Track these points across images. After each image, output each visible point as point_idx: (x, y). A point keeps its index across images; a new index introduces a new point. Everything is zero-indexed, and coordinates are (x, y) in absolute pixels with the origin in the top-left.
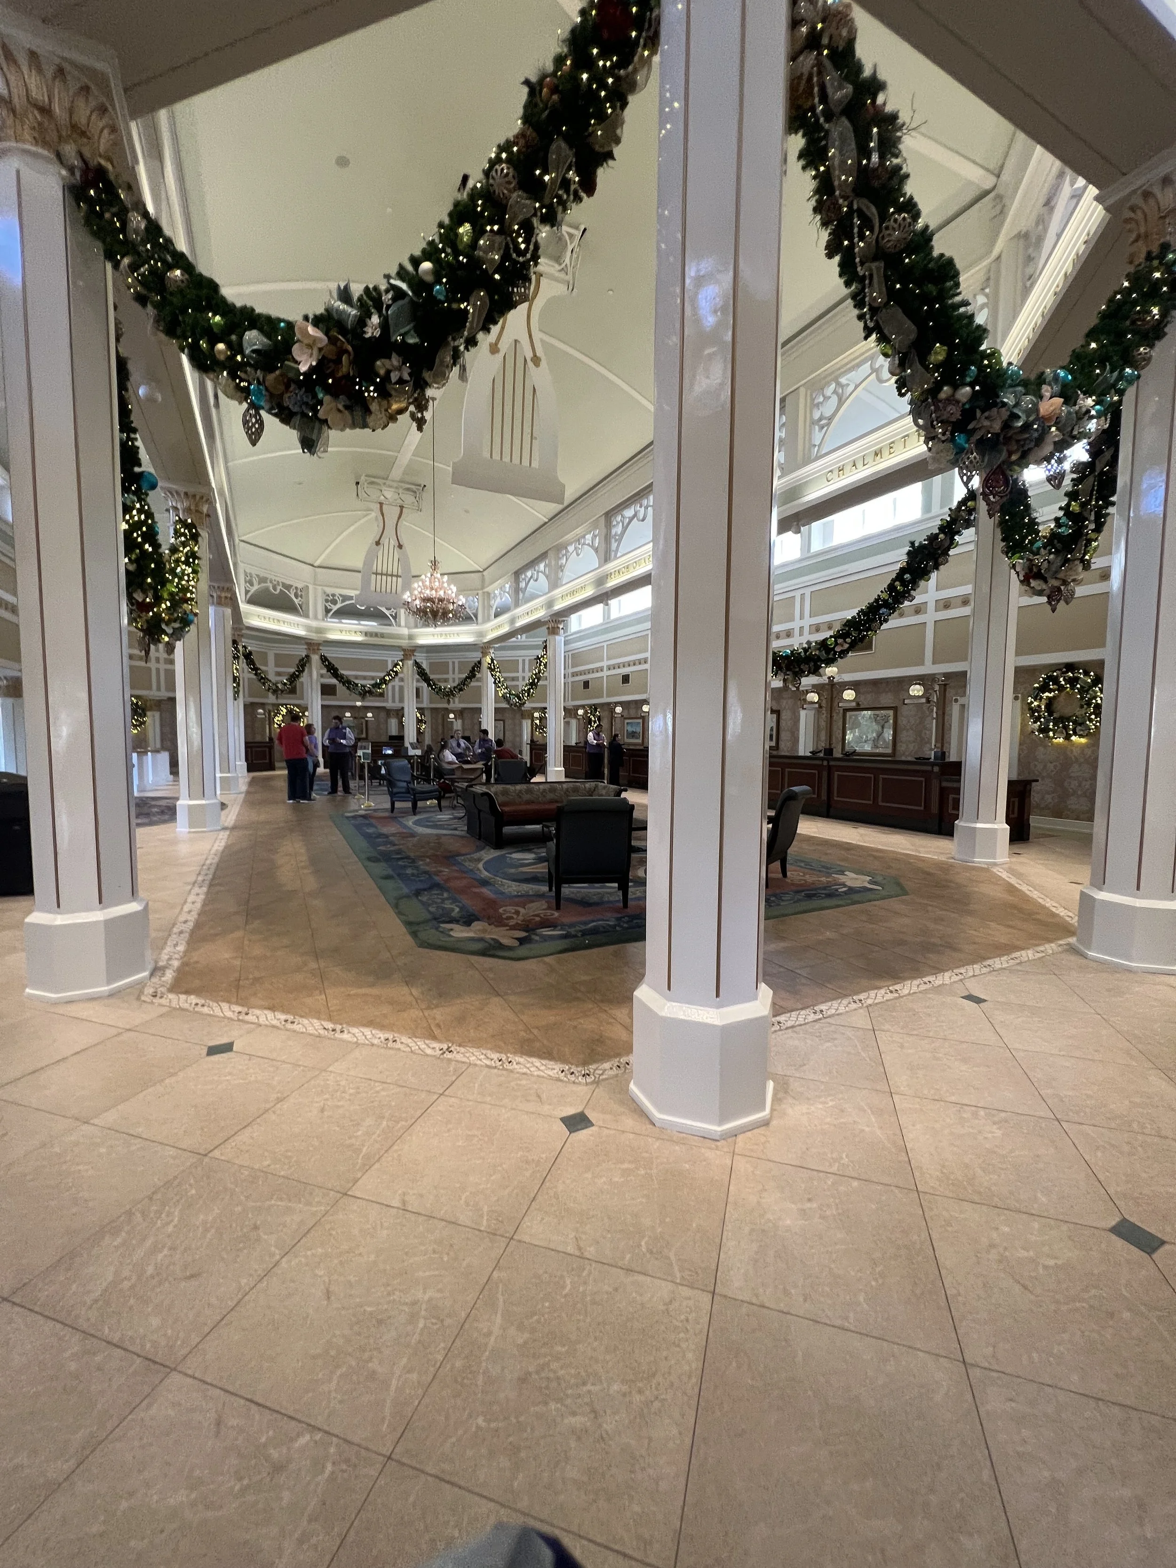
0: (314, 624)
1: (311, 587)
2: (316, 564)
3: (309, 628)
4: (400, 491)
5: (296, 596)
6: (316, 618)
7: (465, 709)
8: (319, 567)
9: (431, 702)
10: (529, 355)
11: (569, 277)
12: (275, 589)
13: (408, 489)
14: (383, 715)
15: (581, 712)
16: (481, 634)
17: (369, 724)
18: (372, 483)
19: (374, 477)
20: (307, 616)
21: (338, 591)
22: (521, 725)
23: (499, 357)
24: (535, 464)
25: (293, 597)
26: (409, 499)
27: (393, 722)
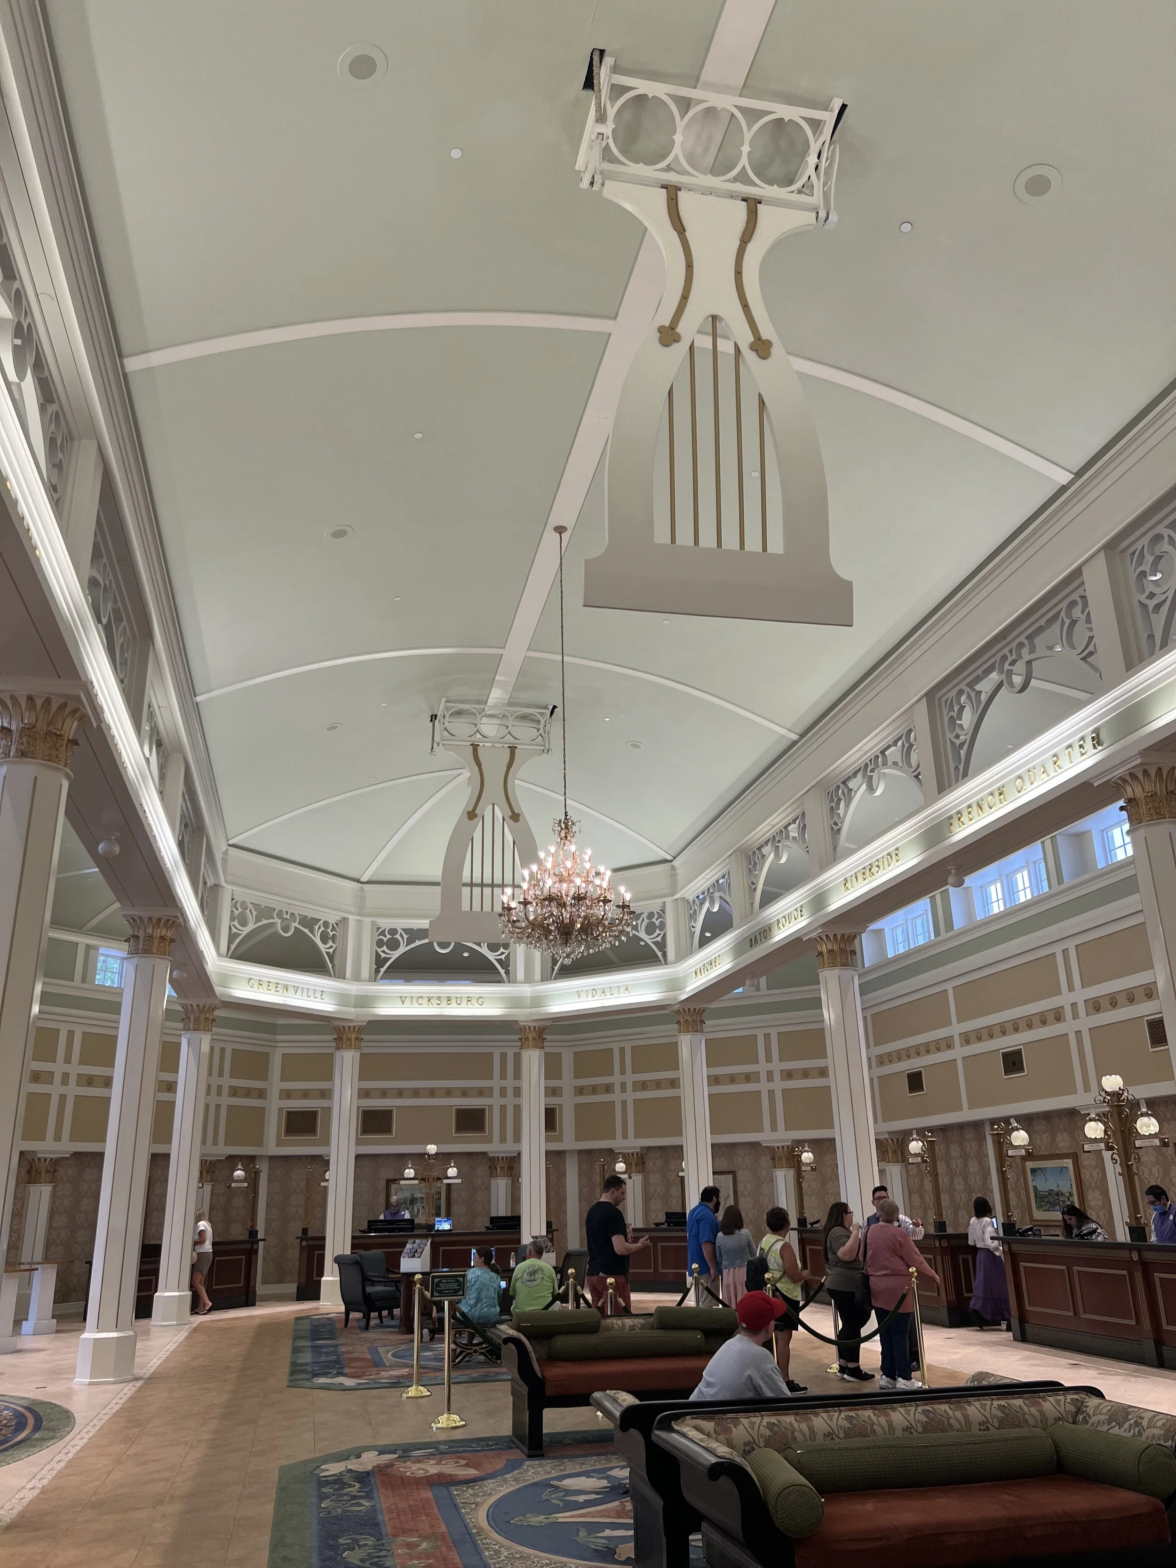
0: (352, 988)
1: (352, 918)
2: (363, 879)
3: (342, 998)
4: (510, 722)
5: (324, 938)
6: (357, 978)
7: (649, 1149)
8: (368, 882)
9: (578, 1139)
10: (745, 338)
11: (817, 199)
12: (286, 929)
13: (524, 717)
14: (482, 1170)
15: (915, 1146)
16: (674, 984)
17: (454, 1195)
18: (459, 713)
19: (462, 702)
20: (341, 976)
21: (401, 924)
22: (771, 1180)
23: (680, 350)
24: (776, 546)
25: (318, 941)
26: (525, 733)
27: (501, 1186)
